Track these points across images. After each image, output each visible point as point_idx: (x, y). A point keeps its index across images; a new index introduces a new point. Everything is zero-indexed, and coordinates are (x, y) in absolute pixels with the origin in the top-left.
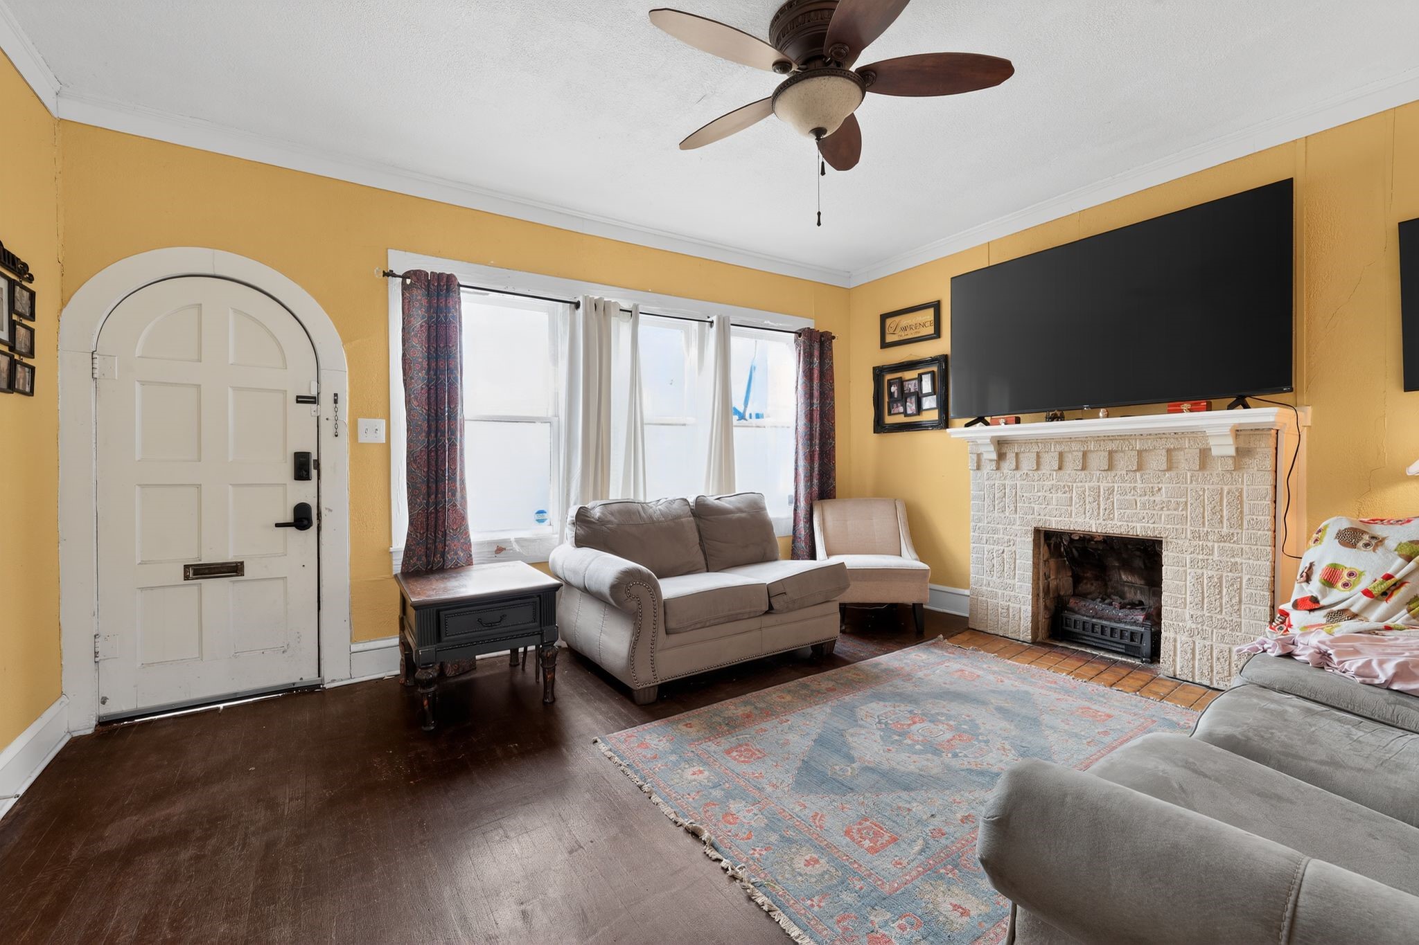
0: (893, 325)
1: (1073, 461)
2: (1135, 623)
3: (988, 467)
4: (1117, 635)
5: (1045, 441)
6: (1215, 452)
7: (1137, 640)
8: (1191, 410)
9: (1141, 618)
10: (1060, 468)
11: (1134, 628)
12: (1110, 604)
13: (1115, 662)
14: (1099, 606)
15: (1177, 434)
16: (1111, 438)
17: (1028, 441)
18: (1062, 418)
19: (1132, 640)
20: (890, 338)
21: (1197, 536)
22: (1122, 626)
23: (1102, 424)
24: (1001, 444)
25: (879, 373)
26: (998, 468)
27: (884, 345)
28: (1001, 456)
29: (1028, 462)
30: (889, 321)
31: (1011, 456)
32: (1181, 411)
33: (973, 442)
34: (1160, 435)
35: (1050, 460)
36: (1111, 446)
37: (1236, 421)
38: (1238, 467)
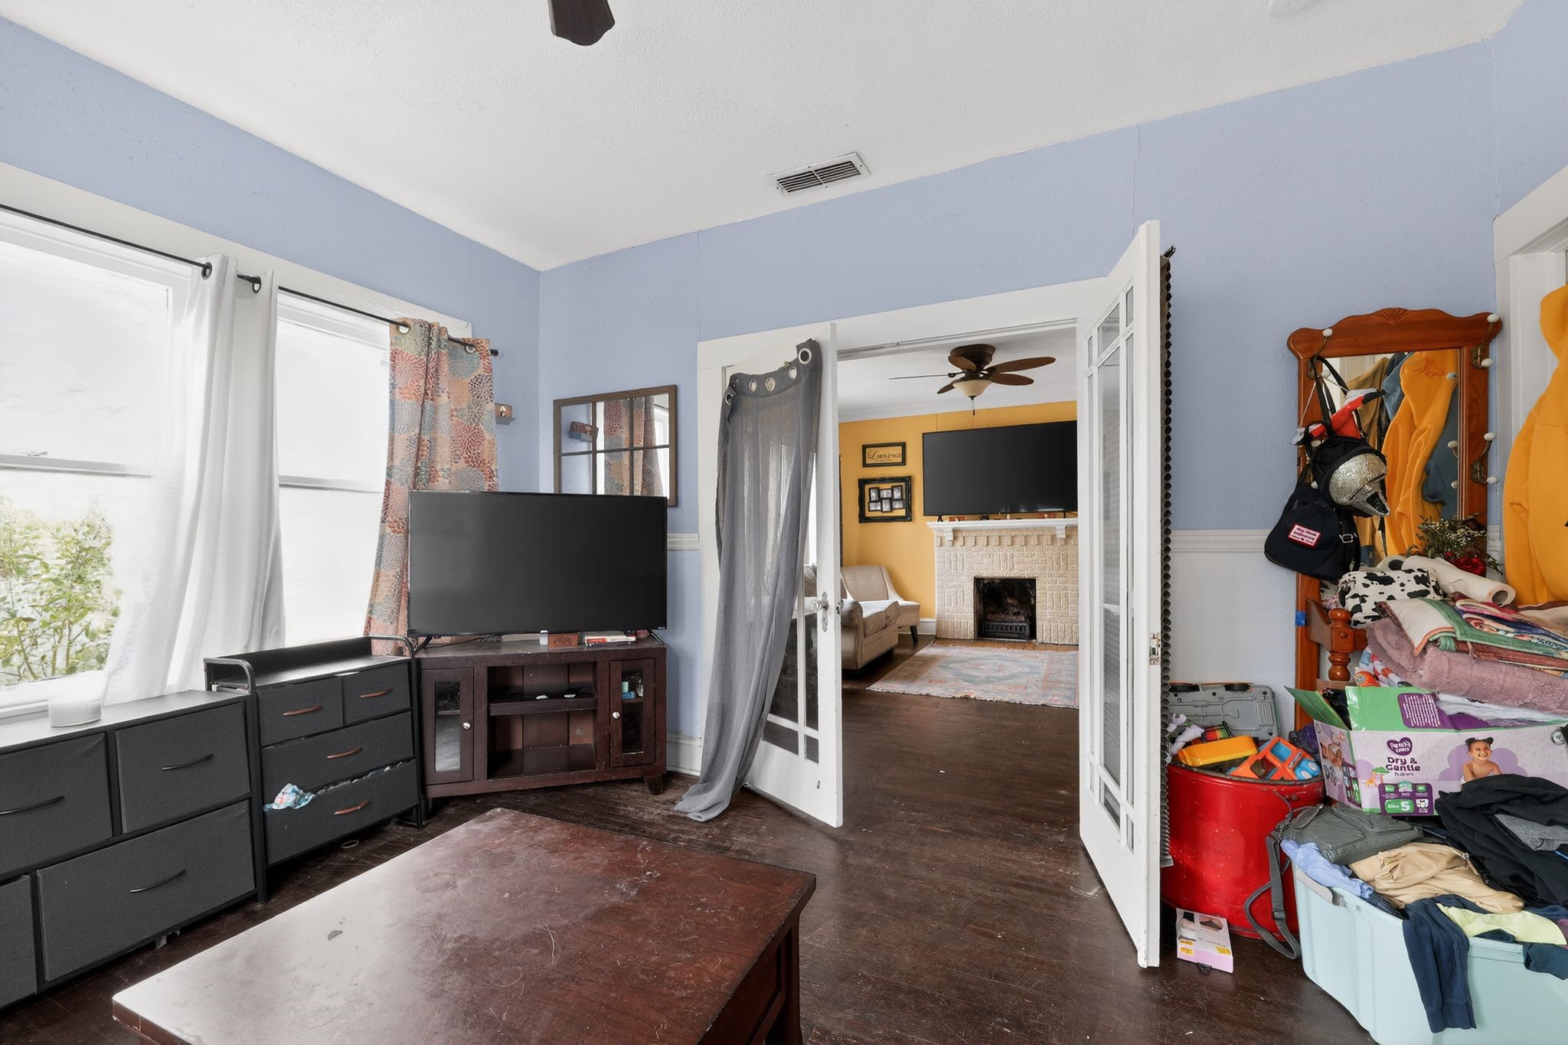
0: (872, 454)
1: (994, 541)
2: (1021, 622)
3: (948, 544)
4: (1014, 629)
5: (979, 530)
6: (1058, 536)
7: (1023, 630)
8: (1048, 518)
9: (1023, 618)
10: (988, 545)
11: (1021, 624)
12: (1008, 614)
13: (1015, 642)
14: (1003, 616)
15: (1042, 528)
16: (1013, 529)
17: (969, 530)
18: (988, 519)
19: (1021, 630)
20: (868, 461)
21: (1051, 575)
22: (1015, 624)
23: (1008, 523)
24: (955, 531)
25: (862, 483)
26: (953, 545)
27: (865, 465)
28: (955, 538)
29: (970, 542)
30: (868, 450)
31: (961, 540)
32: (1044, 518)
33: (941, 530)
34: (1035, 528)
35: (982, 541)
36: (1013, 534)
37: (1066, 523)
38: (1066, 543)
